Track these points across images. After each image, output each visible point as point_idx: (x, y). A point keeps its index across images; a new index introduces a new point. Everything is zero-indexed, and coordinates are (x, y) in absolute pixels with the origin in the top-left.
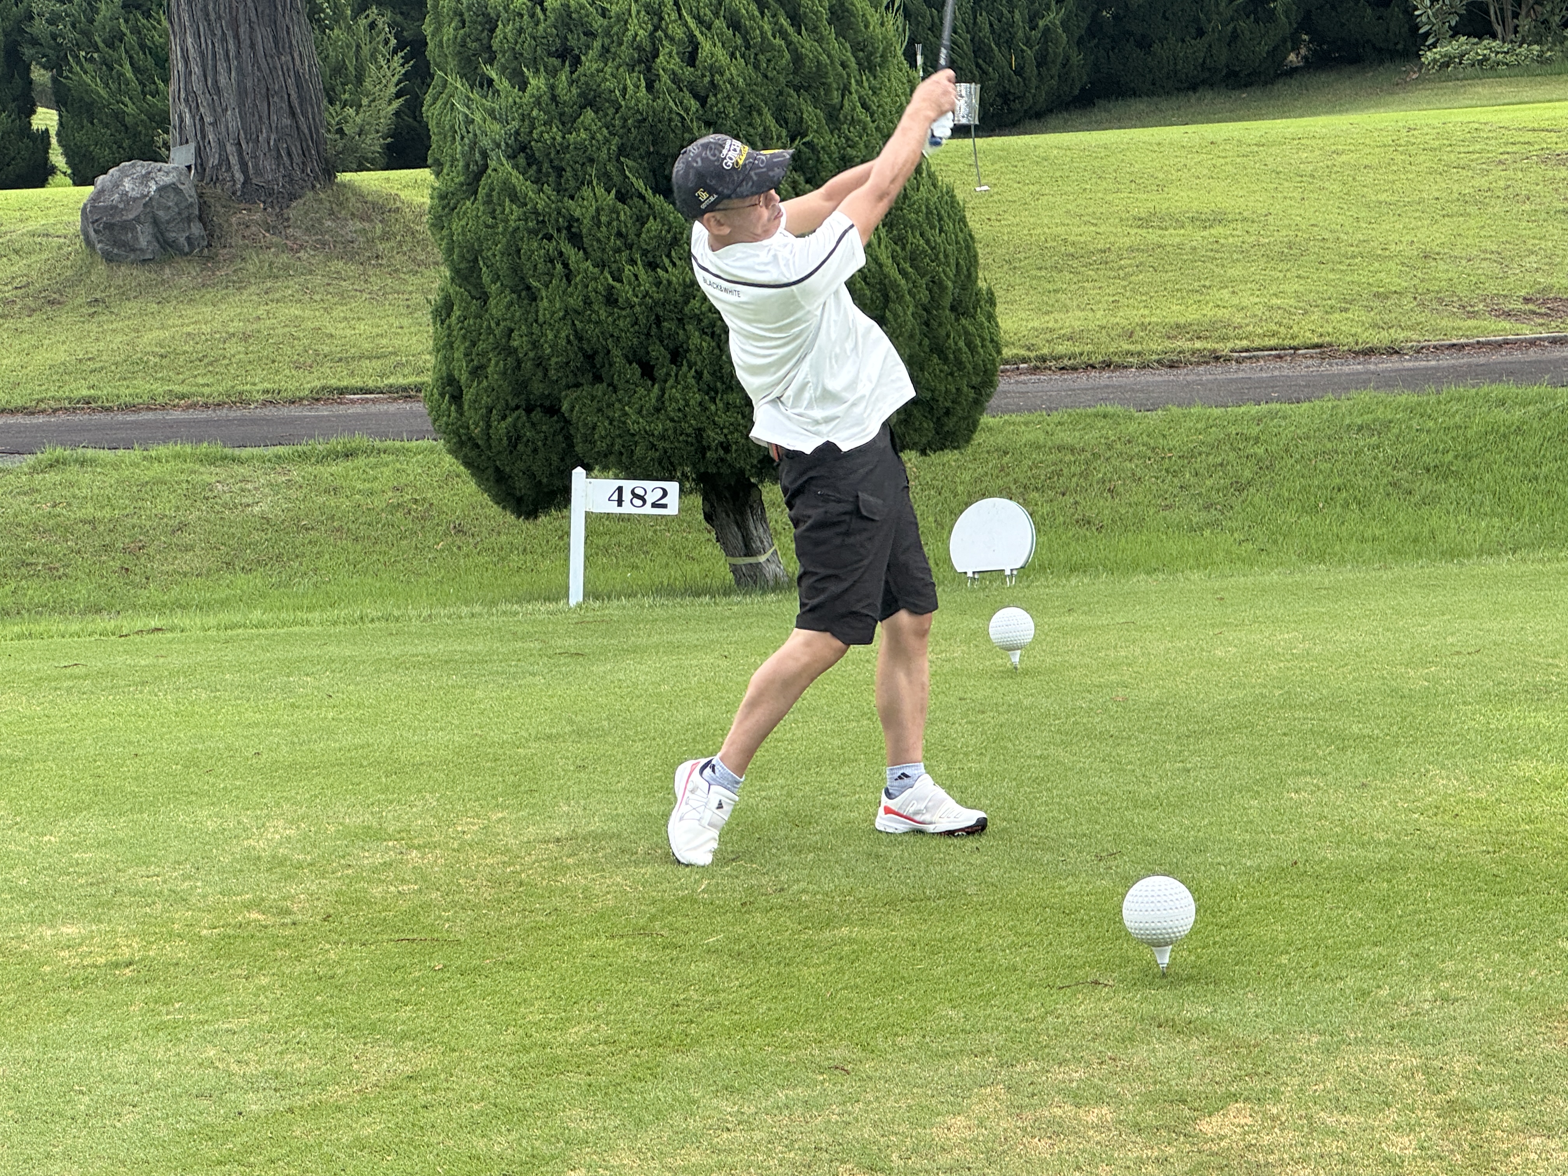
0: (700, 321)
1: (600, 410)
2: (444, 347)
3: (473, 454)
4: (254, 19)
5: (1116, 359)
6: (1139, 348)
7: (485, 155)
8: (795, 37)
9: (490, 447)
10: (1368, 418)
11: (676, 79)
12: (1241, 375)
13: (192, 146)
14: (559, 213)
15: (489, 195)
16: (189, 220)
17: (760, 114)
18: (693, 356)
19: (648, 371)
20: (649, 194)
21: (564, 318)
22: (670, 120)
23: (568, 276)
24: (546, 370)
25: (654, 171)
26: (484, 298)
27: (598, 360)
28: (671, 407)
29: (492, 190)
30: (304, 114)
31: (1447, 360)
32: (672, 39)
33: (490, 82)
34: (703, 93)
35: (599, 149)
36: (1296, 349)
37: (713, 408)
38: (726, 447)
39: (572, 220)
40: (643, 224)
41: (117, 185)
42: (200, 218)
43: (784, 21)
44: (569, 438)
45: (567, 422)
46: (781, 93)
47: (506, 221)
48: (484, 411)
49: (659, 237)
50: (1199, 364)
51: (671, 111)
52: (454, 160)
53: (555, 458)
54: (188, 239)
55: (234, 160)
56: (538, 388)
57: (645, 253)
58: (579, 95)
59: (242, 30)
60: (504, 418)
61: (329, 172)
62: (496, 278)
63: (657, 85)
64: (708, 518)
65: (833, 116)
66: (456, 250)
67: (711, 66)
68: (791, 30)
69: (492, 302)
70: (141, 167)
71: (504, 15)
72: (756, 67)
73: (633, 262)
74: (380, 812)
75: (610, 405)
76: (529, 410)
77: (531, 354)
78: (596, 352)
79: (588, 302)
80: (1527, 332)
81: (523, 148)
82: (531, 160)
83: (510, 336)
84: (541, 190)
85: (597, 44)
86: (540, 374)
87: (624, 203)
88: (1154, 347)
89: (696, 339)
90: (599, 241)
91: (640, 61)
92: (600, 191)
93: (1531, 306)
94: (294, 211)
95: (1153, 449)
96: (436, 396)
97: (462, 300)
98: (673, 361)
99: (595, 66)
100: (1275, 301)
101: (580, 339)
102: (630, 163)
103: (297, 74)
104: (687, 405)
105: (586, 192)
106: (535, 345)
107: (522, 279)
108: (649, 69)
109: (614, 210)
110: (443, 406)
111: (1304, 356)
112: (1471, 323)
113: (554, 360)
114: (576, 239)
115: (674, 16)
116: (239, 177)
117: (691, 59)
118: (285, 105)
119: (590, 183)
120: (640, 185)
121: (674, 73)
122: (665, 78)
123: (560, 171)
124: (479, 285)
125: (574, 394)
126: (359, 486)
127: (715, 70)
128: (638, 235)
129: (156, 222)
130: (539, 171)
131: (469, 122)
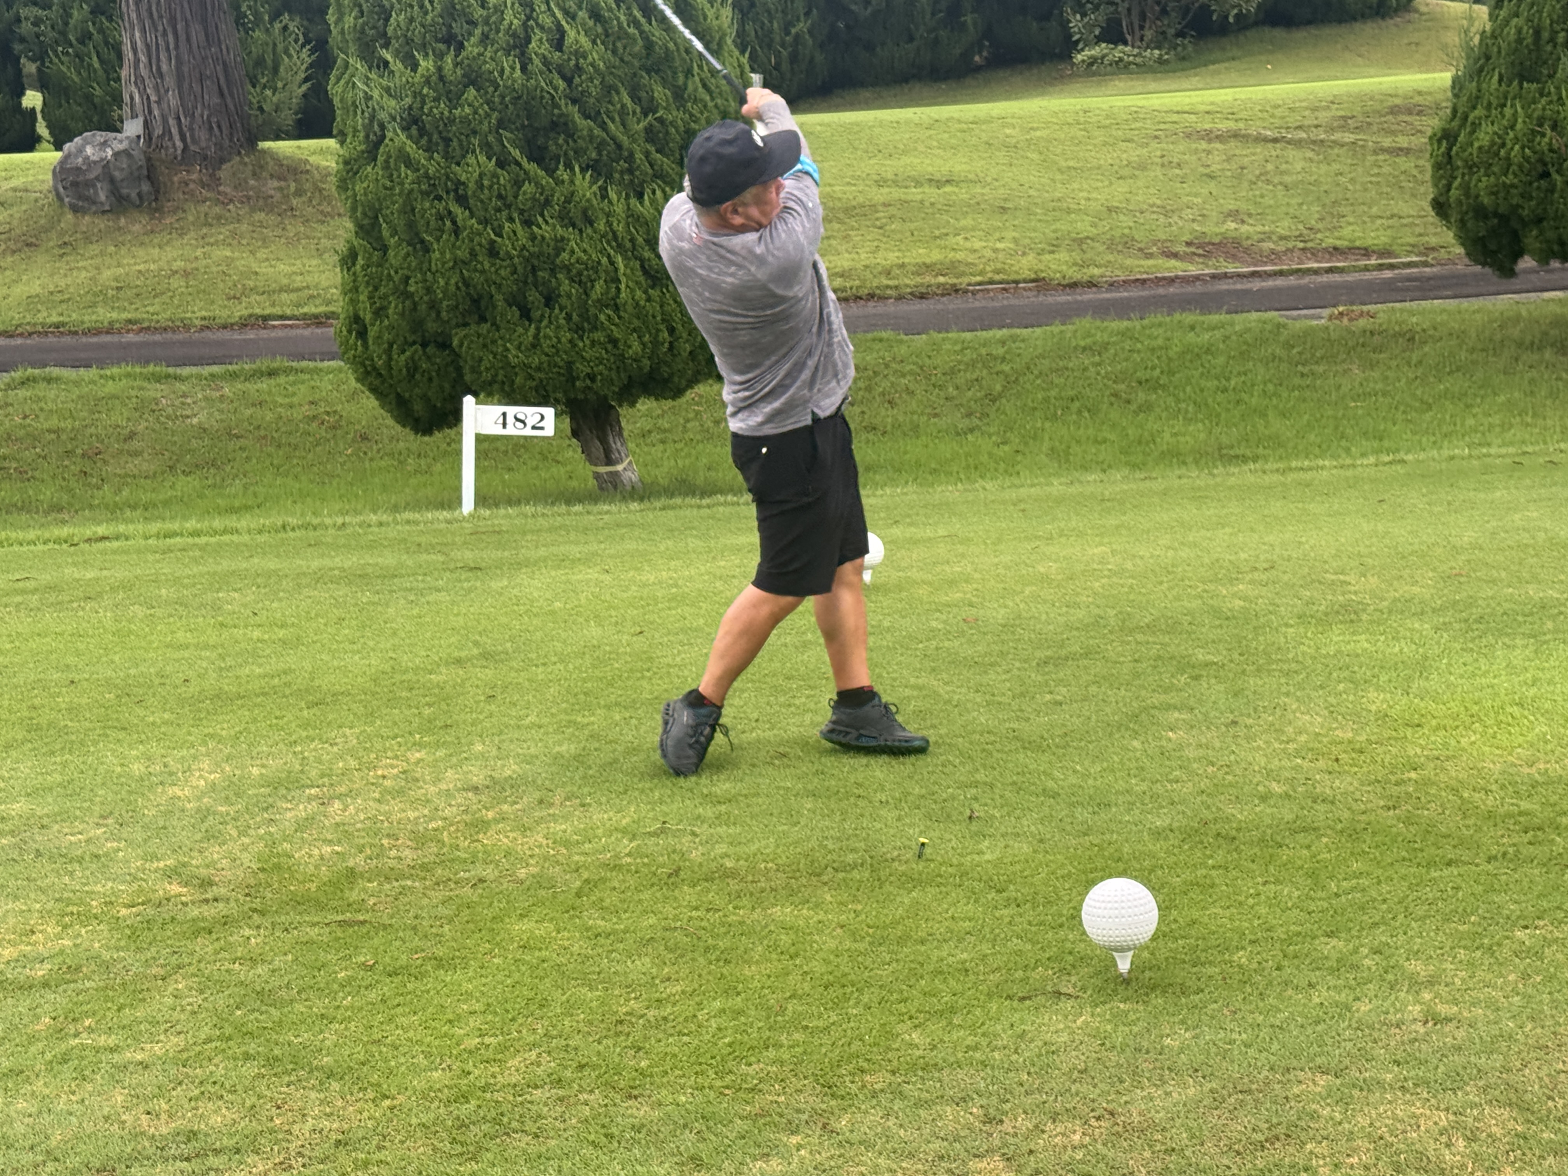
0: (569, 271)
1: (485, 346)
2: (351, 290)
3: (377, 382)
4: (189, 17)
5: (878, 292)
6: (896, 282)
7: (382, 127)
8: (646, 27)
9: (391, 377)
10: (1089, 341)
11: (546, 62)
12: (977, 304)
13: (140, 120)
14: (448, 178)
15: (387, 162)
16: (139, 178)
17: (618, 93)
18: (563, 301)
19: (526, 314)
20: (524, 162)
21: (453, 268)
22: (542, 97)
23: (457, 231)
24: (438, 313)
25: (528, 142)
26: (384, 249)
27: (483, 304)
28: (545, 344)
29: (390, 157)
30: (231, 95)
31: (1135, 293)
32: (542, 28)
33: (386, 63)
34: (569, 75)
35: (481, 122)
36: (1017, 282)
37: (581, 344)
38: (592, 377)
39: (459, 183)
40: (520, 188)
41: (81, 150)
42: (149, 177)
43: (637, 14)
44: (459, 370)
45: (458, 355)
46: (635, 74)
47: (402, 184)
48: (386, 346)
49: (534, 199)
50: (943, 295)
51: (542, 90)
52: (355, 130)
53: (447, 386)
54: (139, 195)
55: (175, 131)
56: (432, 326)
57: (522, 212)
58: (464, 76)
59: (179, 27)
60: (403, 352)
61: (252, 141)
62: (394, 233)
63: (529, 67)
64: (575, 433)
65: (679, 95)
66: (360, 209)
67: (576, 51)
68: (643, 20)
69: (391, 253)
70: (100, 136)
71: (397, 6)
72: (614, 52)
73: (511, 220)
74: (302, 752)
75: (494, 342)
76: (424, 345)
77: (426, 298)
78: (481, 297)
79: (473, 254)
80: (1193, 269)
81: (415, 121)
82: (422, 132)
83: (407, 283)
84: (431, 158)
85: (478, 32)
86: (434, 315)
87: (502, 168)
88: (908, 281)
89: (566, 286)
90: (482, 201)
91: (515, 47)
92: (482, 159)
93: (1193, 249)
94: (225, 172)
95: (921, 368)
96: (345, 333)
97: (365, 251)
98: (547, 305)
99: (476, 51)
100: (999, 245)
101: (467, 285)
102: (508, 135)
103: (225, 64)
104: (559, 342)
105: (471, 159)
106: (429, 290)
107: (417, 234)
108: (523, 54)
109: (495, 175)
110: (351, 342)
111: (1024, 289)
112: (1151, 262)
113: (445, 303)
114: (462, 200)
115: (544, 8)
116: (179, 144)
117: (559, 44)
118: (216, 88)
119: (474, 151)
120: (516, 153)
121: (544, 57)
122: (536, 61)
123: (447, 141)
124: (380, 238)
125: (462, 332)
126: (280, 400)
127: (580, 54)
128: (516, 197)
129: (112, 181)
130: (430, 141)
131: (368, 98)
